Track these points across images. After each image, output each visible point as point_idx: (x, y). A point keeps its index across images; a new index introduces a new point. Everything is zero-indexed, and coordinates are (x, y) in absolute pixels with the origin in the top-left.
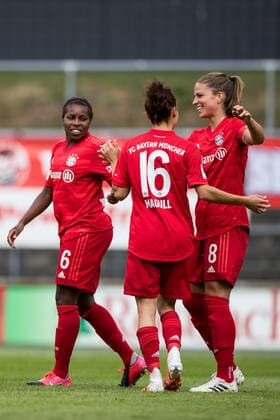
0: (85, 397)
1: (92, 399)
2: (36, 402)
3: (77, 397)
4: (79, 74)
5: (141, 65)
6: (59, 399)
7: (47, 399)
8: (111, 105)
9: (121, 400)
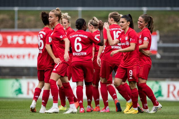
0: (21, 114)
1: (23, 115)
2: (5, 116)
3: (18, 114)
4: (19, 11)
5: (39, 8)
6: (12, 115)
7: (9, 115)
8: (29, 21)
9: (33, 115)
